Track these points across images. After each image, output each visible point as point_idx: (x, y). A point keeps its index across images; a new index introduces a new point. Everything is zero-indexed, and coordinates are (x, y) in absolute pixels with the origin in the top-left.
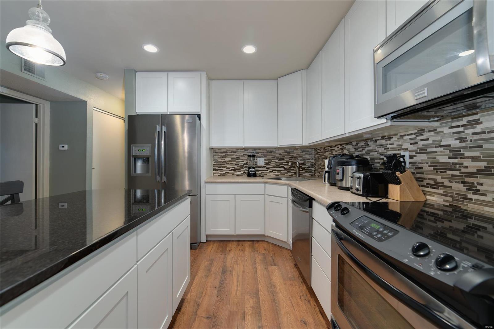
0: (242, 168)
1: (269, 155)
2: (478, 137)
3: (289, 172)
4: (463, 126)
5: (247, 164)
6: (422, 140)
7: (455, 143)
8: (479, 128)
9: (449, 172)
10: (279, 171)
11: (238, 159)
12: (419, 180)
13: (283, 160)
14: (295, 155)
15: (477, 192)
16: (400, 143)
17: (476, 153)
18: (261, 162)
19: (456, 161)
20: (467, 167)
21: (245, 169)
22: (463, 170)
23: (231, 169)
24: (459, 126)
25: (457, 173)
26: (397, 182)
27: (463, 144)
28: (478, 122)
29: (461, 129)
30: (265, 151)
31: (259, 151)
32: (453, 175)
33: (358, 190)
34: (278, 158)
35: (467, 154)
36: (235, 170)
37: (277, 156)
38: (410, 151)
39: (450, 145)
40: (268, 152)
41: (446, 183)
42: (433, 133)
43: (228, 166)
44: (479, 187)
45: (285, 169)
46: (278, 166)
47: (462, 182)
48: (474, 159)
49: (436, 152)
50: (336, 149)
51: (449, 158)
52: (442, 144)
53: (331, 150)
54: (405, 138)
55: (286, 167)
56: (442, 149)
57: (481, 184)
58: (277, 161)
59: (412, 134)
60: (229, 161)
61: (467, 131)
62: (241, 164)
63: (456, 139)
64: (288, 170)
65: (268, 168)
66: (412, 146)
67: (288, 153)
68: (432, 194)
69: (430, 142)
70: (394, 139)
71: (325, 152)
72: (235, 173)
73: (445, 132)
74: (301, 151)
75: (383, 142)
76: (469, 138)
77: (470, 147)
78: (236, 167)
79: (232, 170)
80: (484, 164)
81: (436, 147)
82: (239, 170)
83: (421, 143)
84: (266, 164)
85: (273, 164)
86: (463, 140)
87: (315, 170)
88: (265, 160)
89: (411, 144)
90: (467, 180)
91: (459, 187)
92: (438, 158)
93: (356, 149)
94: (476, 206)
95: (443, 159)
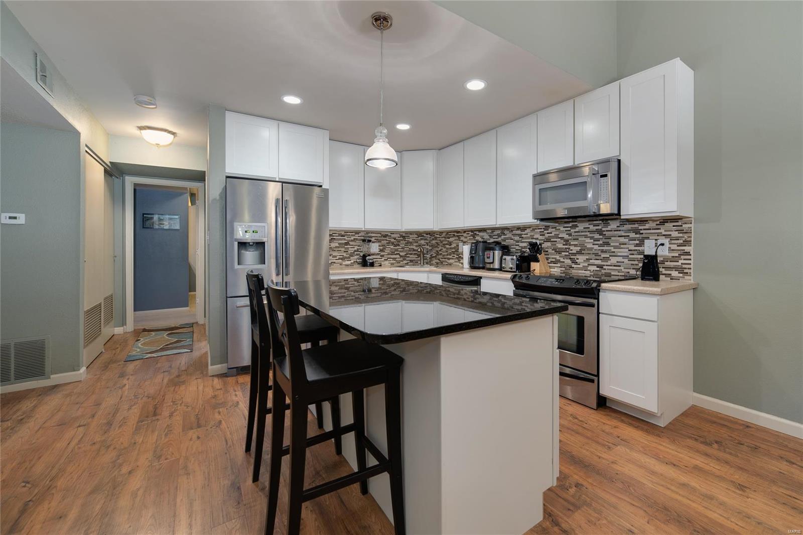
0: (352, 256)
1: (383, 240)
2: (576, 234)
3: (404, 259)
4: (570, 227)
5: (357, 250)
6: (548, 233)
7: (566, 237)
8: (577, 229)
9: (563, 253)
10: (394, 259)
11: (347, 244)
12: (547, 259)
13: (399, 245)
14: (411, 240)
15: (576, 263)
16: (533, 234)
17: (576, 243)
18: (374, 248)
19: (567, 247)
20: (572, 250)
21: (356, 257)
22: (570, 252)
23: (338, 257)
24: (568, 227)
25: (567, 254)
26: (537, 260)
27: (570, 238)
28: (576, 226)
29: (569, 229)
30: (379, 235)
31: (373, 235)
32: (565, 255)
33: (511, 268)
34: (393, 243)
35: (572, 243)
36: (343, 259)
37: (393, 240)
38: (540, 240)
39: (564, 238)
40: (384, 236)
41: (562, 260)
42: (554, 229)
43: (334, 254)
44: (577, 261)
45: (401, 256)
46: (393, 253)
47: (570, 259)
48: (575, 245)
49: (556, 241)
50: (469, 234)
51: (563, 245)
52: (560, 236)
53: (458, 236)
54: (536, 230)
55: (402, 254)
56: (559, 239)
57: (578, 259)
58: (392, 247)
59: (541, 229)
60: (336, 247)
61: (572, 230)
62: (351, 250)
63: (567, 234)
65: (382, 256)
66: (541, 236)
67: (404, 237)
68: (554, 267)
69: (553, 235)
70: (528, 231)
71: (450, 238)
72: (344, 263)
73: (561, 229)
74: (416, 236)
75: (519, 232)
76: (573, 234)
77: (574, 239)
78: (345, 254)
79: (339, 259)
80: (579, 248)
81: (556, 238)
82: (348, 258)
83: (547, 235)
84: (381, 250)
85: (387, 251)
86: (570, 235)
88: (379, 246)
89: (541, 235)
90: (572, 257)
91: (568, 262)
92: (557, 245)
93: (491, 236)
94: (576, 271)
95: (560, 246)
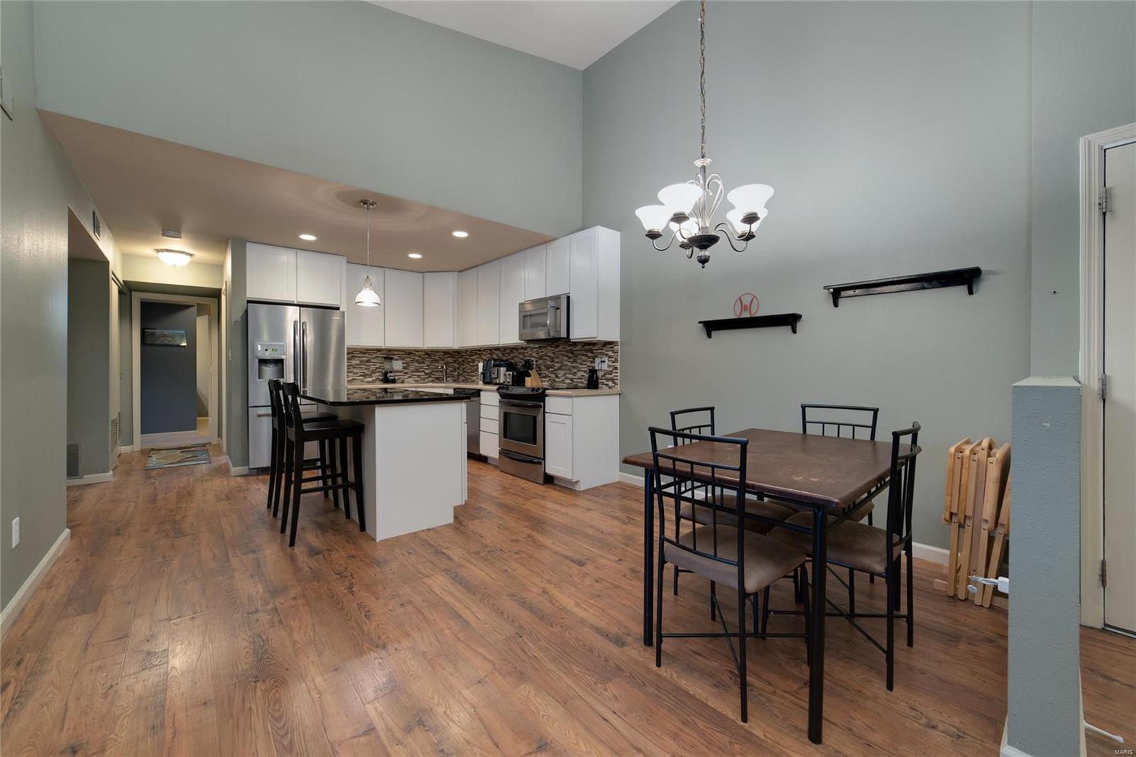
0: (374, 373)
1: (407, 358)
2: (558, 353)
3: (430, 377)
4: (555, 347)
5: (379, 368)
8: (557, 349)
9: (550, 369)
10: (419, 376)
11: (368, 361)
12: (540, 374)
13: (423, 363)
14: (436, 358)
15: (558, 377)
18: (397, 365)
21: (378, 374)
23: (359, 374)
24: (553, 347)
25: (553, 369)
26: (529, 375)
28: (558, 346)
29: (554, 349)
30: (403, 353)
31: (395, 353)
32: (551, 371)
33: (508, 382)
34: (417, 361)
36: (365, 376)
37: (417, 358)
40: (407, 354)
42: (545, 349)
43: (355, 371)
45: (426, 374)
46: (417, 371)
47: (554, 374)
50: (484, 353)
53: (479, 354)
54: (533, 350)
55: (426, 371)
57: (559, 374)
58: (416, 364)
60: (357, 364)
62: (373, 367)
64: (429, 375)
65: (406, 373)
67: (429, 355)
70: (528, 350)
71: (472, 356)
72: (365, 380)
75: (522, 351)
78: (366, 372)
79: (360, 376)
82: (370, 376)
83: (541, 354)
84: (404, 368)
85: (412, 368)
87: (459, 374)
88: (403, 363)
90: (556, 372)
93: (503, 355)
95: (549, 363)
